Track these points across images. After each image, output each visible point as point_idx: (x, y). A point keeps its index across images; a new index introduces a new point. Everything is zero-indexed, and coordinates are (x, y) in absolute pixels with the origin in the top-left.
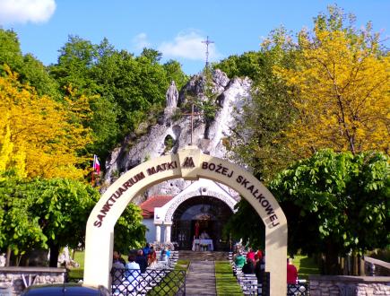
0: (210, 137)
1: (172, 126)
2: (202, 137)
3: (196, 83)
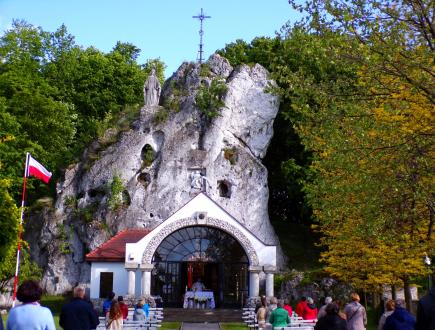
0: (207, 146)
1: (151, 131)
2: (194, 147)
3: (186, 72)
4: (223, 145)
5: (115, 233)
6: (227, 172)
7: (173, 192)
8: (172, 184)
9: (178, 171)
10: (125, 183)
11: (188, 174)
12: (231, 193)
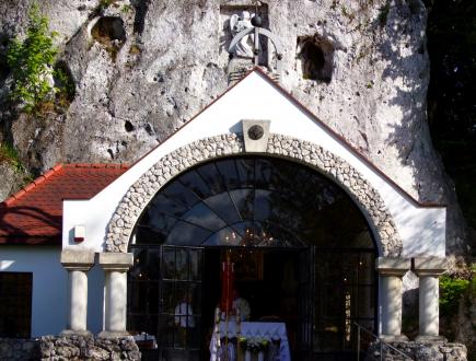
5: (36, 173)
6: (322, 14)
7: (185, 64)
8: (181, 46)
9: (197, 12)
10: (58, 42)
11: (222, 19)
12: (331, 68)
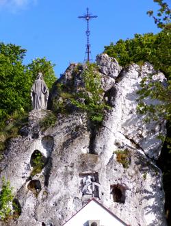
0: (98, 150)
1: (41, 137)
2: (85, 151)
3: (74, 74)
4: (115, 148)
6: (120, 176)
8: (63, 191)
9: (69, 177)
10: (14, 192)
11: (80, 179)
12: (125, 197)
